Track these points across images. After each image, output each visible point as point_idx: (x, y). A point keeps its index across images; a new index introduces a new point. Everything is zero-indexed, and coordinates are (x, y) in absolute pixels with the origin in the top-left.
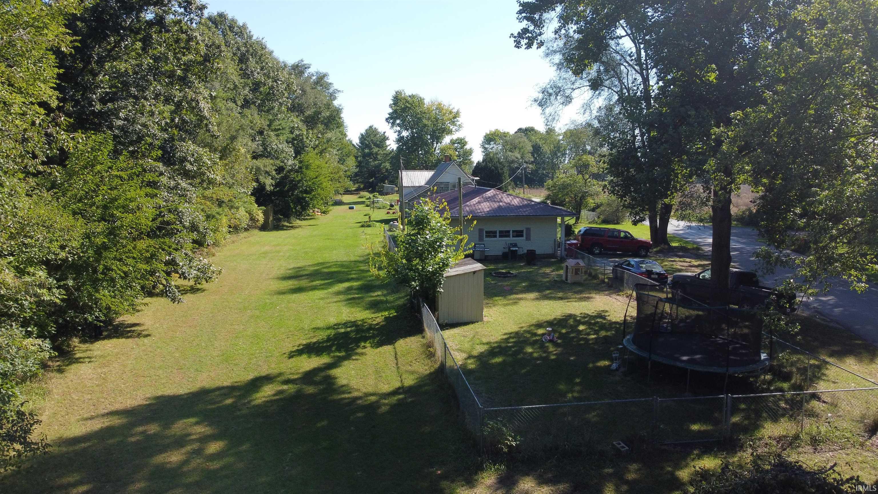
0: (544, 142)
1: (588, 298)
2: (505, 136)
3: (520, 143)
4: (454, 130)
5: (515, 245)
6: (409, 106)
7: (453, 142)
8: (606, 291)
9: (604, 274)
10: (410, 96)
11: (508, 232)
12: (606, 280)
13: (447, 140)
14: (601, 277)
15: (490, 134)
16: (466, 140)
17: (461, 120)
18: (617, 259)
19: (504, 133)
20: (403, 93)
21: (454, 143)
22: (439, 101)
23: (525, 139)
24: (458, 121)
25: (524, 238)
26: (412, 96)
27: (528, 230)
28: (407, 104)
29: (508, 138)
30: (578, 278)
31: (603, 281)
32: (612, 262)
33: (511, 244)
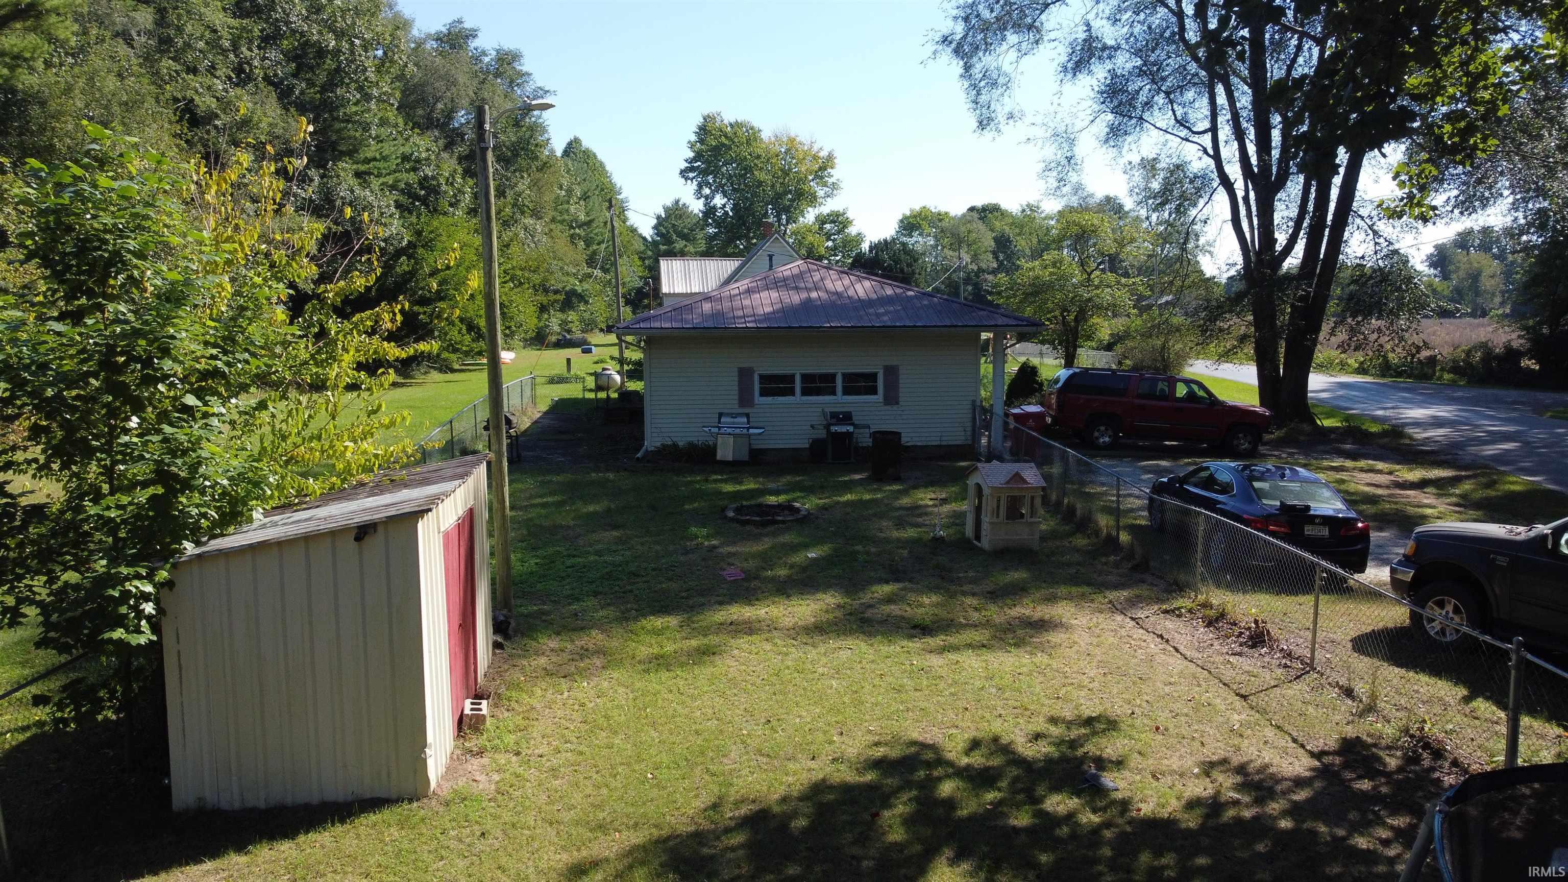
0: (1017, 231)
1: (1042, 626)
2: (940, 220)
3: (969, 232)
4: (820, 193)
5: (847, 418)
6: (727, 142)
7: (822, 221)
8: (1116, 587)
9: (1116, 512)
10: (731, 125)
11: (831, 378)
12: (1124, 537)
13: (810, 216)
14: (1104, 521)
15: (910, 217)
16: (850, 215)
17: (836, 174)
18: (1164, 463)
19: (939, 214)
20: (718, 119)
21: (824, 223)
22: (793, 135)
23: (981, 226)
24: (830, 176)
25: (879, 397)
26: (736, 125)
27: (891, 372)
28: (723, 139)
29: (945, 224)
30: (1020, 534)
31: (1112, 542)
32: (1147, 470)
33: (834, 415)
